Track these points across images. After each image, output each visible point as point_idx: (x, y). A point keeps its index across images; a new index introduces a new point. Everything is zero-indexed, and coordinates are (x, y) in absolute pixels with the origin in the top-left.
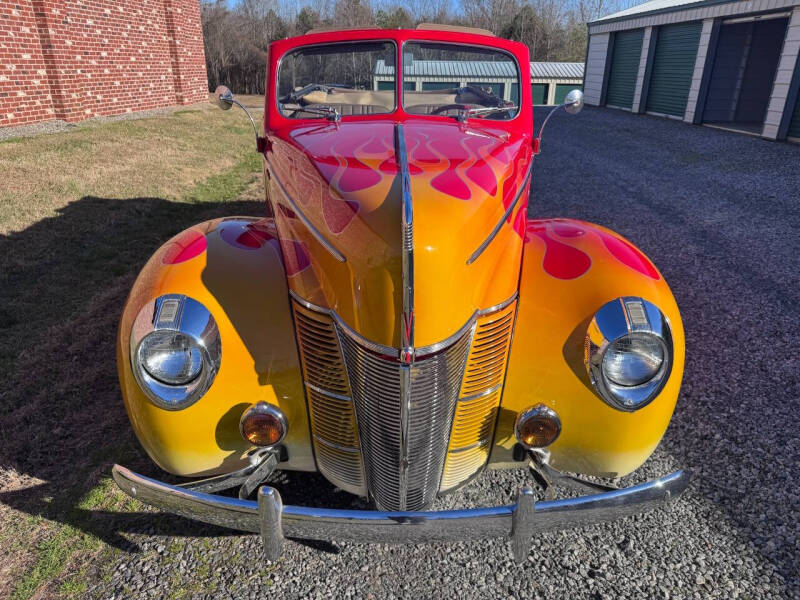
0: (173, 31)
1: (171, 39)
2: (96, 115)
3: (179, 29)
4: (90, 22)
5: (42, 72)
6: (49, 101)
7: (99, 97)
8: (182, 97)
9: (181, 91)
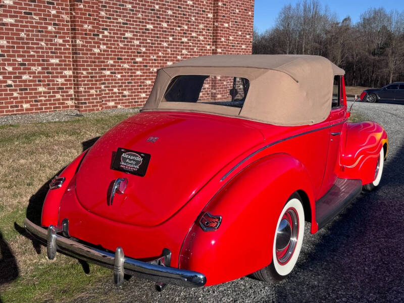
0: (216, 42)
1: (214, 48)
2: (119, 106)
3: (223, 39)
4: (128, 35)
5: (68, 73)
6: (71, 95)
7: (126, 93)
8: (215, 94)
9: (215, 89)
